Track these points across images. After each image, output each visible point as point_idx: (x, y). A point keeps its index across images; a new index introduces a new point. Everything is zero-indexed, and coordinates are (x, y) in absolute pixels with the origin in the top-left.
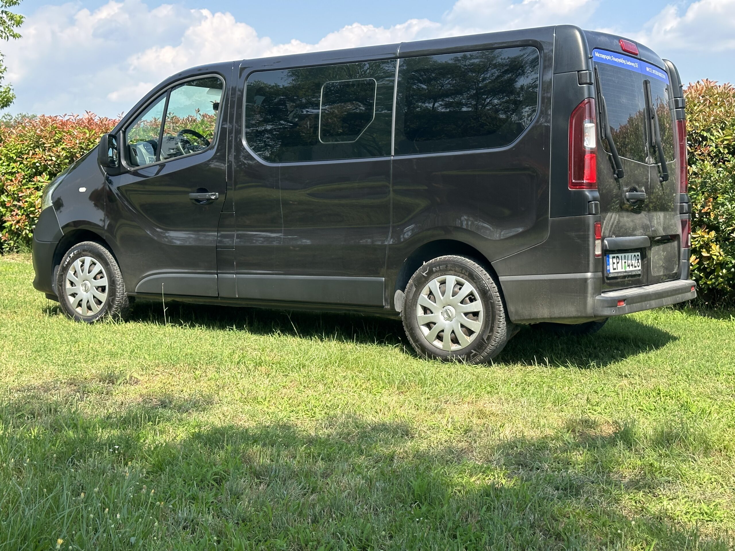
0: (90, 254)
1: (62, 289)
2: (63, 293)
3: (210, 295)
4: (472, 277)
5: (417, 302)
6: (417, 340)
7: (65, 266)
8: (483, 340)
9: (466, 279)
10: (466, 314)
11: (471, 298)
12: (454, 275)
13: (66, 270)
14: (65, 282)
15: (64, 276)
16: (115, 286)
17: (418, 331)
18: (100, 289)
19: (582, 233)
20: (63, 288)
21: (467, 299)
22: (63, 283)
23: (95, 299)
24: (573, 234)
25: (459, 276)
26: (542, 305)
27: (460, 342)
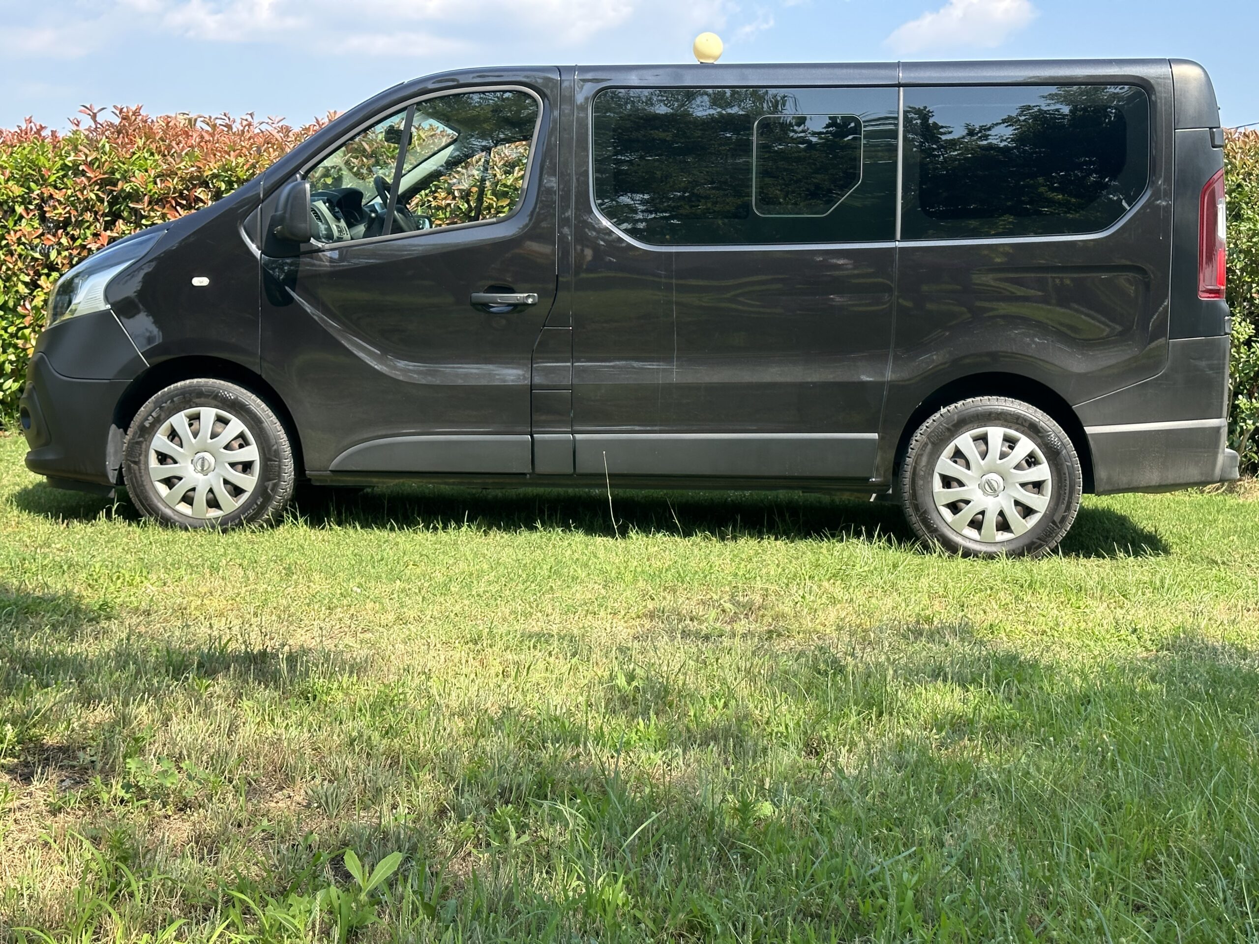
0: (216, 403)
1: (140, 469)
2: (141, 477)
3: (514, 471)
4: (1033, 430)
5: (933, 471)
6: (934, 531)
7: (147, 424)
8: (1054, 522)
9: (1023, 433)
10: (1023, 485)
11: (1031, 461)
12: (1002, 426)
13: (149, 433)
14: (147, 456)
15: (144, 446)
16: (280, 461)
17: (934, 515)
18: (240, 467)
19: (1216, 362)
20: (143, 467)
21: (1024, 462)
22: (142, 458)
23: (229, 486)
24: (1203, 364)
25: (1010, 428)
26: (1151, 468)
27: (1013, 528)
